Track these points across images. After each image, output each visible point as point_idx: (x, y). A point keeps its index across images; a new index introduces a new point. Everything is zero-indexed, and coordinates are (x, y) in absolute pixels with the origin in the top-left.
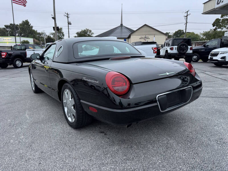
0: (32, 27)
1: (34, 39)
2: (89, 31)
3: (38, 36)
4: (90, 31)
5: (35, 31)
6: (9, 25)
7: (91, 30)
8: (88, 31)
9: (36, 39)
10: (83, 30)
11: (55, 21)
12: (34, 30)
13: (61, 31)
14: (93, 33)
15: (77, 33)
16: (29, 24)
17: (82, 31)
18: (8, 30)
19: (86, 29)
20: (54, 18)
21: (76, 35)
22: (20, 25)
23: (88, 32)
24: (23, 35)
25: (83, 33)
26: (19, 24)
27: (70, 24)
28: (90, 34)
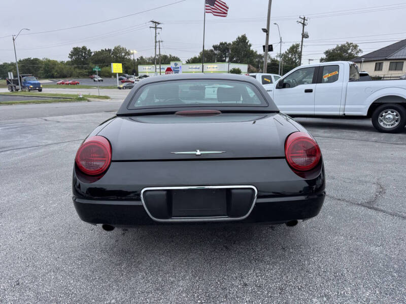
0: (250, 45)
1: (251, 66)
2: (353, 46)
3: (257, 60)
4: (355, 47)
5: (254, 51)
6: (219, 44)
7: (358, 45)
8: (350, 47)
9: (254, 65)
10: (340, 46)
11: (268, 35)
12: (252, 51)
13: (296, 50)
14: (360, 50)
15: (327, 53)
16: (247, 41)
17: (338, 47)
18: (216, 52)
19: (347, 43)
20: (266, 31)
21: (324, 56)
22: (234, 43)
23: (349, 49)
24: (235, 59)
25: (339, 52)
26: (231, 43)
27: (306, 38)
28: (354, 53)
